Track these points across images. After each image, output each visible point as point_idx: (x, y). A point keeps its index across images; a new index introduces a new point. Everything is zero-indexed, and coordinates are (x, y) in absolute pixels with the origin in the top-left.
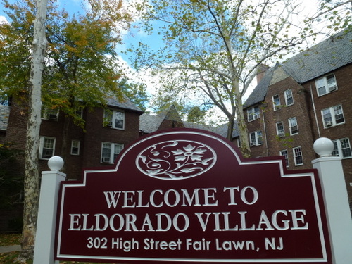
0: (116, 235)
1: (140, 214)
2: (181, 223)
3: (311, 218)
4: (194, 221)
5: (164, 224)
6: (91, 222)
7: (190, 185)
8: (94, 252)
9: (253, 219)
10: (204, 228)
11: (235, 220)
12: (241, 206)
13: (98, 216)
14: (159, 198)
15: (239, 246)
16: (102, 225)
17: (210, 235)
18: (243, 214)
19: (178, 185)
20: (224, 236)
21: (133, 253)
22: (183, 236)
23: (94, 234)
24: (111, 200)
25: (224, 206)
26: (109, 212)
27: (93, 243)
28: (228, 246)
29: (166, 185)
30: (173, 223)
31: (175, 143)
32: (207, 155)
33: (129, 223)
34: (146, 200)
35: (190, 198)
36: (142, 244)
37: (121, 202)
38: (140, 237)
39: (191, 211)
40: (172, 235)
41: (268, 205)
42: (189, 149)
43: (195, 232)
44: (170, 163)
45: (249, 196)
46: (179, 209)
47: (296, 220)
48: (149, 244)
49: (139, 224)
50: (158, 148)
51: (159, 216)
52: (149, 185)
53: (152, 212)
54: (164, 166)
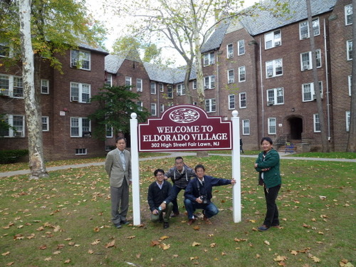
0: (163, 142)
1: (172, 135)
2: (187, 137)
3: (228, 136)
4: (191, 137)
5: (181, 137)
6: (153, 138)
7: (190, 125)
8: (154, 148)
9: (210, 136)
10: (194, 139)
11: (204, 137)
12: (207, 132)
13: (155, 136)
14: (178, 129)
15: (205, 144)
16: (157, 139)
17: (196, 141)
18: (207, 135)
19: (186, 125)
20: (201, 142)
21: (169, 148)
22: (187, 142)
23: (154, 142)
24: (160, 130)
25: (201, 132)
26: (160, 134)
27: (153, 145)
28: (202, 144)
29: (181, 125)
30: (183, 137)
31: (185, 110)
32: (196, 114)
33: (168, 138)
34: (174, 130)
35: (190, 129)
36: (173, 145)
37: (164, 131)
38: (172, 142)
39: (190, 134)
40: (183, 142)
41: (215, 132)
42: (190, 112)
43: (191, 140)
44: (182, 117)
45: (210, 129)
46: (186, 133)
47: (224, 137)
48: (175, 145)
49: (171, 138)
50: (178, 111)
51: (179, 136)
52: (175, 125)
53: (176, 134)
54: (180, 118)
